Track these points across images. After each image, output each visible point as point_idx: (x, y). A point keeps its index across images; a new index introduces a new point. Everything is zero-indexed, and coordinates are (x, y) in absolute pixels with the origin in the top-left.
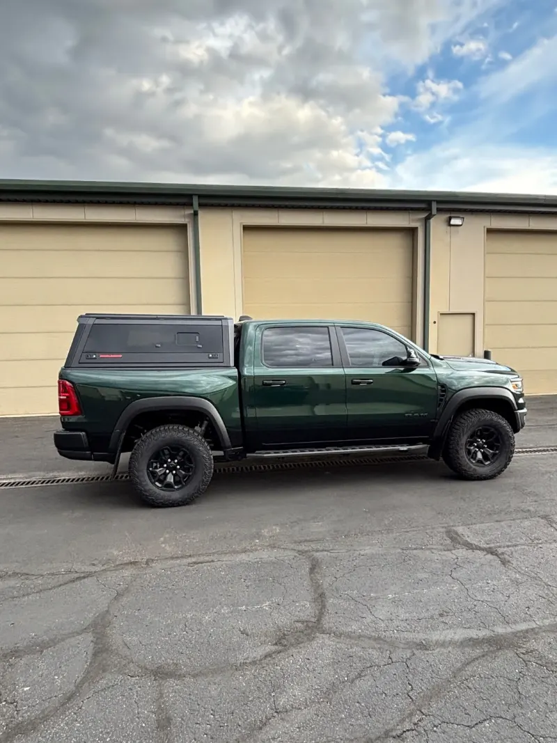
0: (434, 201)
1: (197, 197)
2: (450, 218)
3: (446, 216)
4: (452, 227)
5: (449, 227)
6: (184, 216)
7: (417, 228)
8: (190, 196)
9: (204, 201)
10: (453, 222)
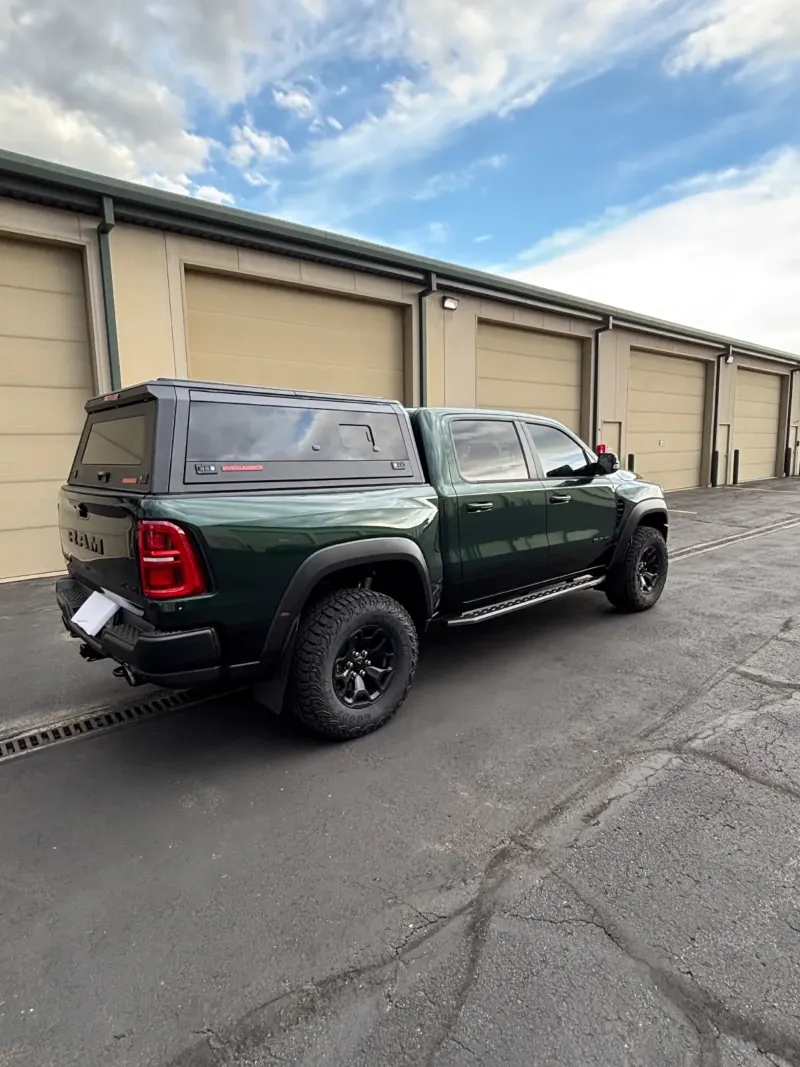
0: (435, 273)
1: (111, 201)
2: (444, 299)
3: (441, 295)
4: (446, 311)
5: (442, 310)
6: (80, 232)
7: (410, 306)
8: (98, 197)
9: (123, 211)
10: (449, 304)
